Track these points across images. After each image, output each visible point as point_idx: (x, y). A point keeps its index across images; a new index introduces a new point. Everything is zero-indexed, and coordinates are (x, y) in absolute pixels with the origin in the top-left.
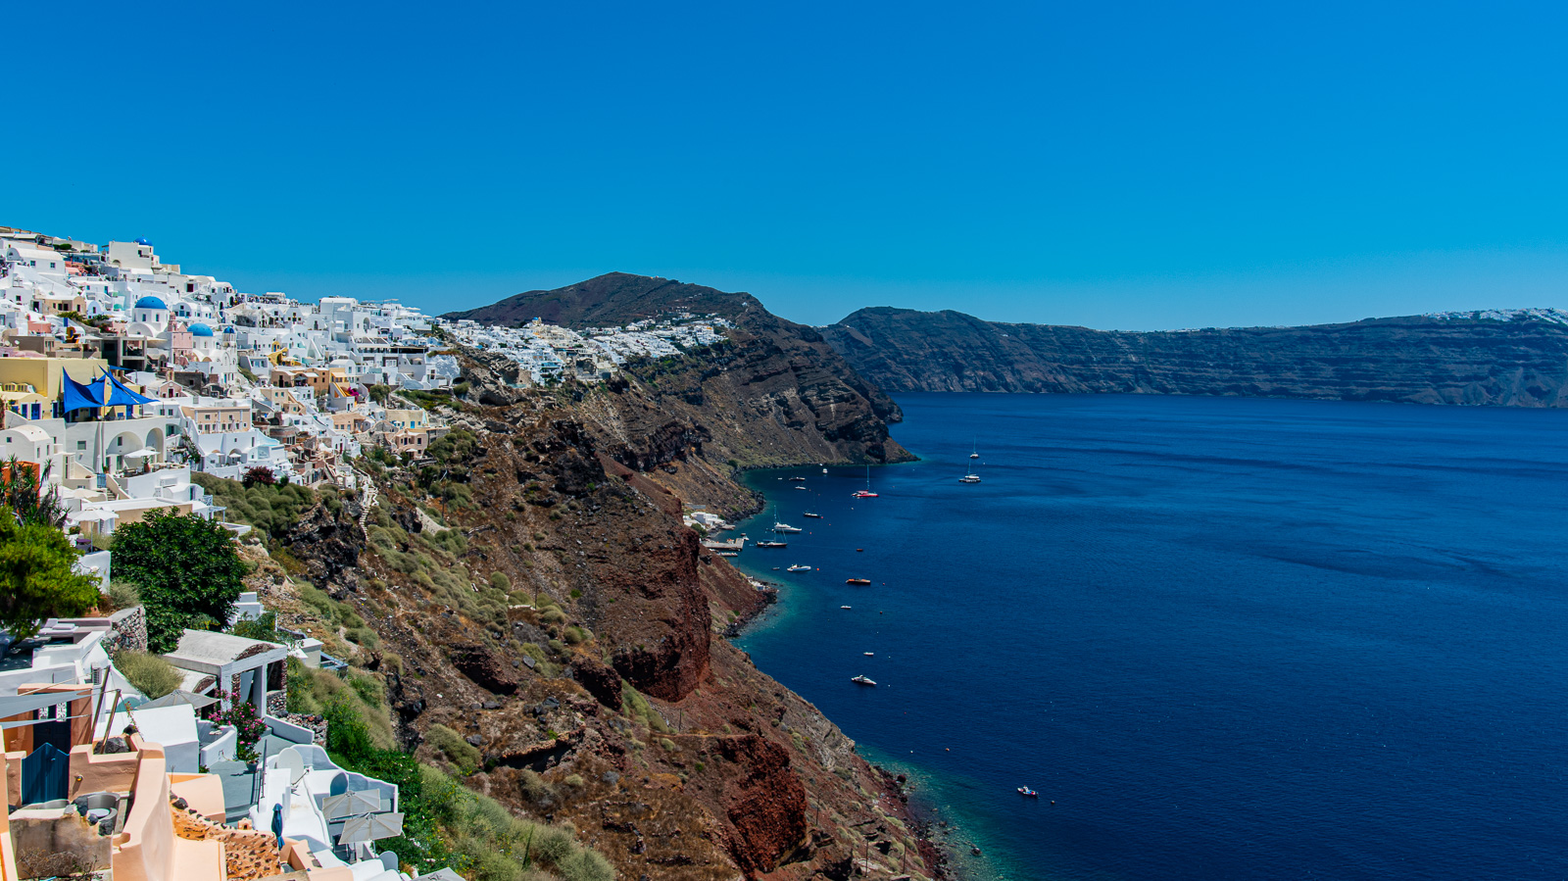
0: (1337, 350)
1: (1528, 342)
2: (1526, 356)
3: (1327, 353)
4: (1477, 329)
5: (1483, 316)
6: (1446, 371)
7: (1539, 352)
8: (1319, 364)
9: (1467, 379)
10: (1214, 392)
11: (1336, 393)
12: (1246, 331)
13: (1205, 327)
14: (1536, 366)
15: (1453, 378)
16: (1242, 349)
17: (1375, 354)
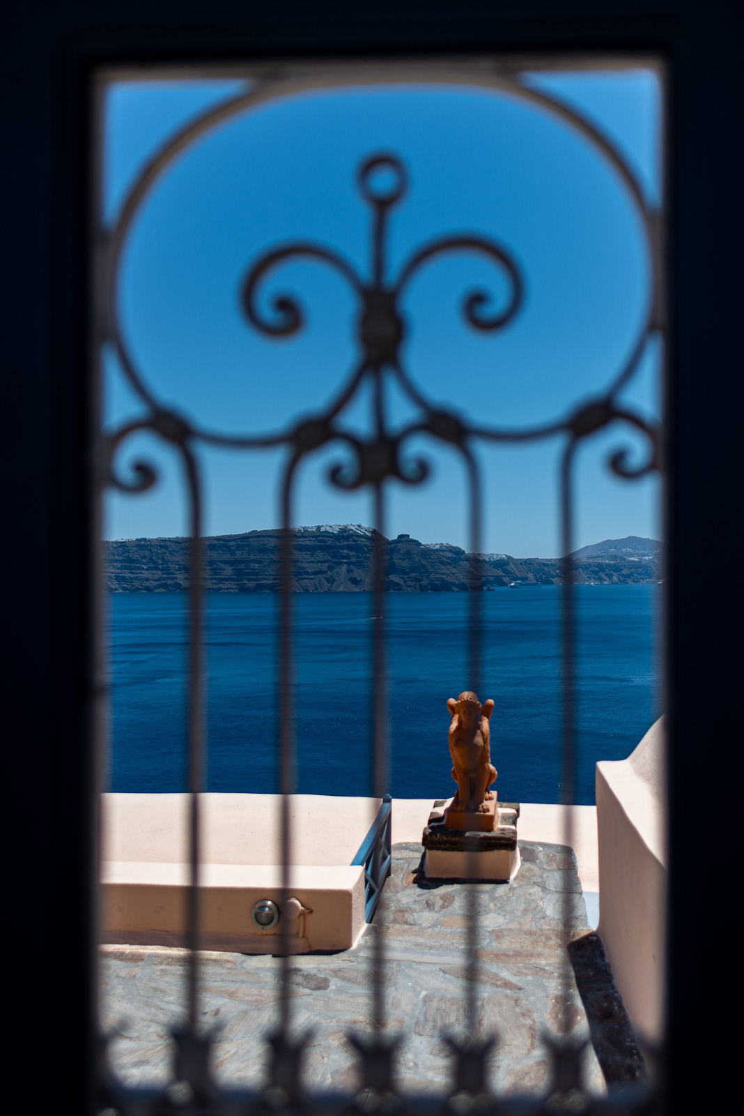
0: (233, 554)
1: (348, 547)
2: (347, 557)
3: (227, 557)
4: (320, 538)
5: (322, 529)
6: (302, 568)
7: (355, 554)
8: (222, 566)
9: (315, 573)
10: (148, 589)
11: (234, 587)
12: (170, 540)
13: (139, 537)
14: (353, 564)
15: (307, 573)
16: (168, 554)
17: (259, 556)
